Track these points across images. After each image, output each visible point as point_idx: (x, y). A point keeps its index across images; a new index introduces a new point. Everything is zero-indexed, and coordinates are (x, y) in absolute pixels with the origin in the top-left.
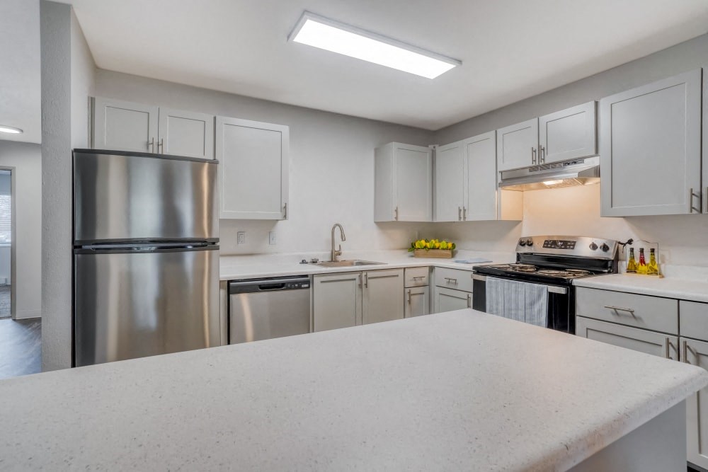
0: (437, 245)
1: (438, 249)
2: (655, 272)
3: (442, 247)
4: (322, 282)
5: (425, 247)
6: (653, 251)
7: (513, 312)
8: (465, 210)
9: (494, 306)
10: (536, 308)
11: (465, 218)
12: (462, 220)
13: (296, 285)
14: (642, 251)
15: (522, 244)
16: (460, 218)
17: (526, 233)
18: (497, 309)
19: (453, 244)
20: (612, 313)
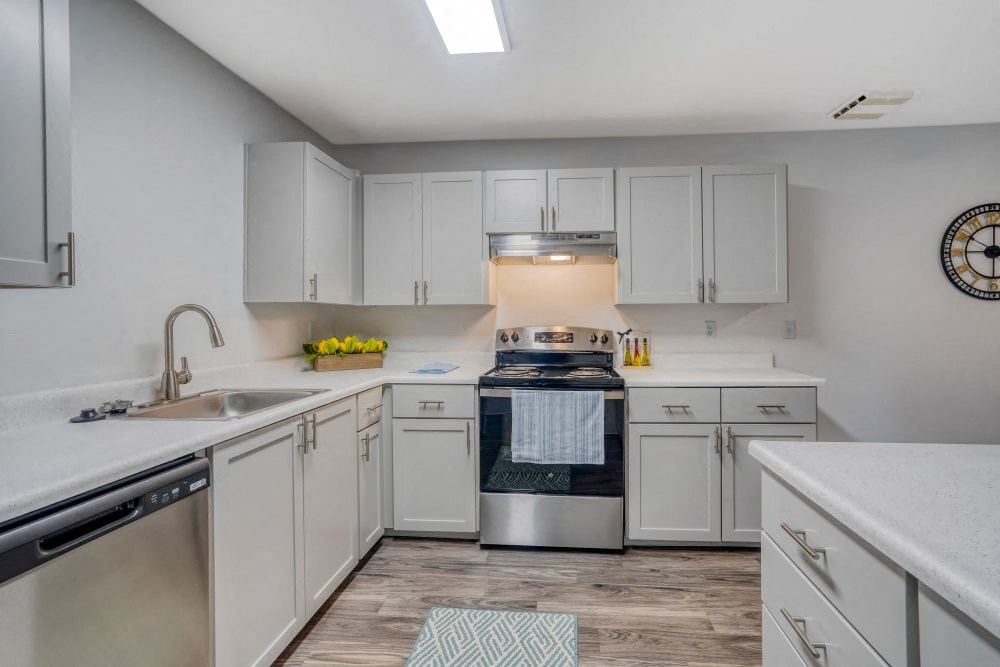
0: (359, 345)
1: (361, 352)
2: (646, 363)
3: (367, 348)
4: (231, 461)
5: (338, 351)
6: (645, 340)
7: (558, 435)
8: (426, 288)
9: (526, 433)
10: (590, 423)
11: (426, 300)
12: (420, 303)
13: (176, 491)
14: (636, 341)
15: (503, 338)
16: (416, 300)
17: (503, 321)
18: (530, 436)
19: (384, 342)
20: (666, 412)
